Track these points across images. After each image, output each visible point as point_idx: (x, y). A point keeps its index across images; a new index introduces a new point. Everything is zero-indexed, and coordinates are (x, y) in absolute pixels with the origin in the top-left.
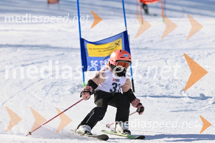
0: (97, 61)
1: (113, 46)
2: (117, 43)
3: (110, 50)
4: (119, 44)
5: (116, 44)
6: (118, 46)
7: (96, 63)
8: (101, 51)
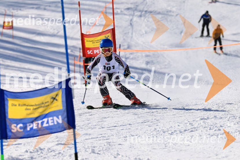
0: (21, 125)
1: (48, 102)
2: (54, 97)
3: (44, 107)
4: (57, 98)
5: (52, 98)
6: (55, 101)
7: (21, 128)
8: (30, 109)
